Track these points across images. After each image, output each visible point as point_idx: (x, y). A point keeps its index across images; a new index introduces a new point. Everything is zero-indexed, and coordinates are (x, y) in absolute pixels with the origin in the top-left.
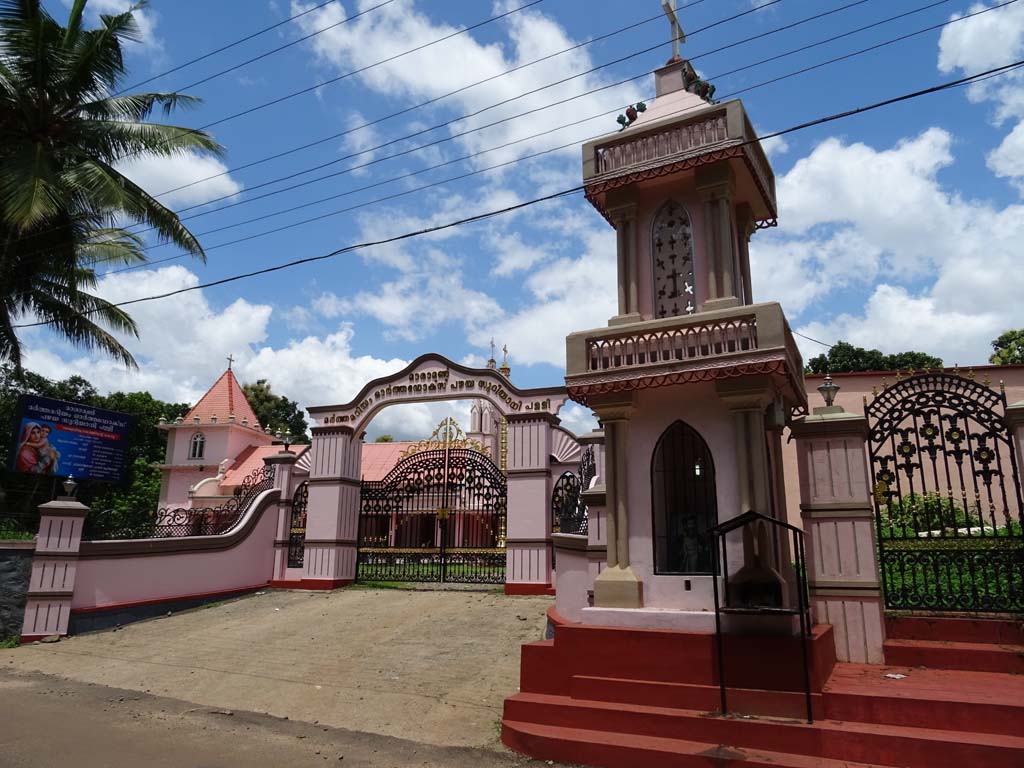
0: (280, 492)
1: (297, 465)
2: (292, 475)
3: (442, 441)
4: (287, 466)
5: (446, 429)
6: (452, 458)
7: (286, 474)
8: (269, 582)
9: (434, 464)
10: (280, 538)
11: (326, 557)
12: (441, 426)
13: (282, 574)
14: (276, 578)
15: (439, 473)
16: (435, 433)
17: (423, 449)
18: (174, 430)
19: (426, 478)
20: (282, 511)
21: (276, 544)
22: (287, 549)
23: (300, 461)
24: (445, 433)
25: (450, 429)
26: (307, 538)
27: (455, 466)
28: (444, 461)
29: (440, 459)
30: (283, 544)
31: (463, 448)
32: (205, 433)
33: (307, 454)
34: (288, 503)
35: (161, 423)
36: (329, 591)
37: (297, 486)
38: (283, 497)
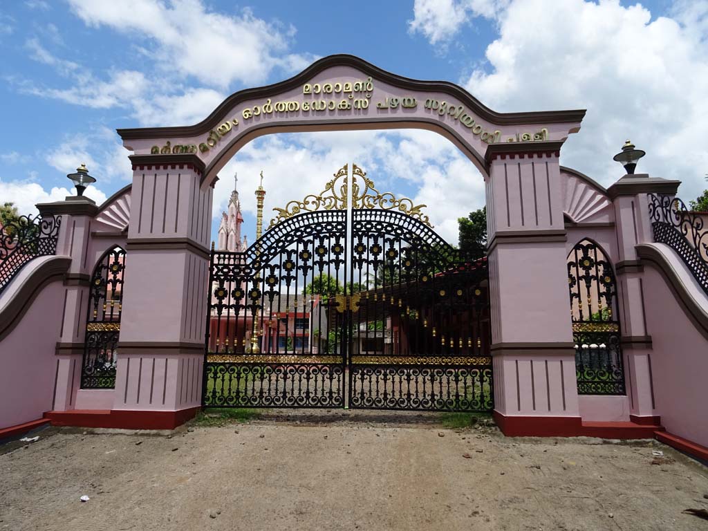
0: (68, 262)
1: (100, 219)
2: (92, 236)
3: (340, 196)
4: (82, 220)
5: (346, 180)
6: (359, 223)
7: (80, 232)
8: (45, 415)
9: (329, 231)
10: (68, 338)
11: (160, 372)
12: (337, 177)
13: (71, 400)
14: (60, 407)
15: (337, 244)
16: (330, 186)
17: (312, 207)
19: (317, 251)
20: (73, 294)
21: (60, 349)
22: (79, 359)
23: (107, 213)
24: (345, 187)
25: (354, 180)
26: (121, 340)
27: (365, 234)
28: (345, 228)
29: (339, 223)
30: (73, 349)
31: (377, 207)
33: (120, 202)
34: (82, 280)
36: (167, 432)
37: (99, 254)
38: (75, 269)
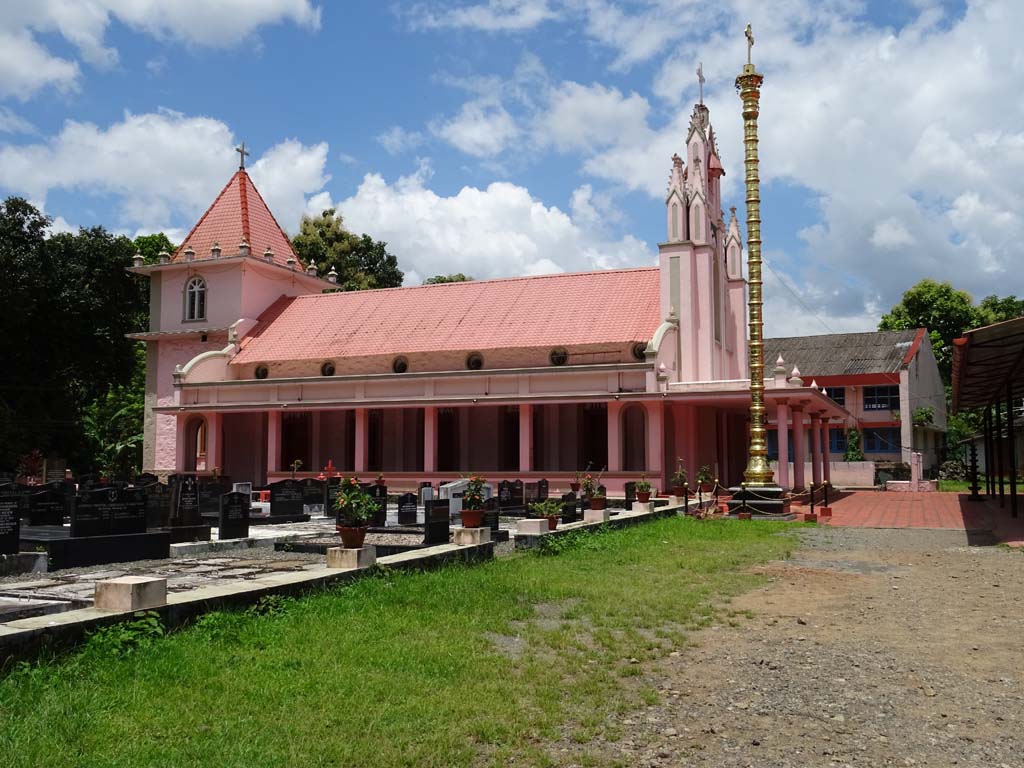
18: (158, 274)
32: (205, 277)
35: (137, 265)
